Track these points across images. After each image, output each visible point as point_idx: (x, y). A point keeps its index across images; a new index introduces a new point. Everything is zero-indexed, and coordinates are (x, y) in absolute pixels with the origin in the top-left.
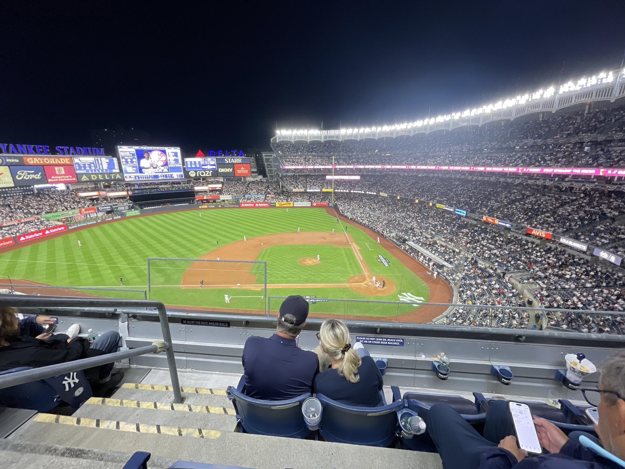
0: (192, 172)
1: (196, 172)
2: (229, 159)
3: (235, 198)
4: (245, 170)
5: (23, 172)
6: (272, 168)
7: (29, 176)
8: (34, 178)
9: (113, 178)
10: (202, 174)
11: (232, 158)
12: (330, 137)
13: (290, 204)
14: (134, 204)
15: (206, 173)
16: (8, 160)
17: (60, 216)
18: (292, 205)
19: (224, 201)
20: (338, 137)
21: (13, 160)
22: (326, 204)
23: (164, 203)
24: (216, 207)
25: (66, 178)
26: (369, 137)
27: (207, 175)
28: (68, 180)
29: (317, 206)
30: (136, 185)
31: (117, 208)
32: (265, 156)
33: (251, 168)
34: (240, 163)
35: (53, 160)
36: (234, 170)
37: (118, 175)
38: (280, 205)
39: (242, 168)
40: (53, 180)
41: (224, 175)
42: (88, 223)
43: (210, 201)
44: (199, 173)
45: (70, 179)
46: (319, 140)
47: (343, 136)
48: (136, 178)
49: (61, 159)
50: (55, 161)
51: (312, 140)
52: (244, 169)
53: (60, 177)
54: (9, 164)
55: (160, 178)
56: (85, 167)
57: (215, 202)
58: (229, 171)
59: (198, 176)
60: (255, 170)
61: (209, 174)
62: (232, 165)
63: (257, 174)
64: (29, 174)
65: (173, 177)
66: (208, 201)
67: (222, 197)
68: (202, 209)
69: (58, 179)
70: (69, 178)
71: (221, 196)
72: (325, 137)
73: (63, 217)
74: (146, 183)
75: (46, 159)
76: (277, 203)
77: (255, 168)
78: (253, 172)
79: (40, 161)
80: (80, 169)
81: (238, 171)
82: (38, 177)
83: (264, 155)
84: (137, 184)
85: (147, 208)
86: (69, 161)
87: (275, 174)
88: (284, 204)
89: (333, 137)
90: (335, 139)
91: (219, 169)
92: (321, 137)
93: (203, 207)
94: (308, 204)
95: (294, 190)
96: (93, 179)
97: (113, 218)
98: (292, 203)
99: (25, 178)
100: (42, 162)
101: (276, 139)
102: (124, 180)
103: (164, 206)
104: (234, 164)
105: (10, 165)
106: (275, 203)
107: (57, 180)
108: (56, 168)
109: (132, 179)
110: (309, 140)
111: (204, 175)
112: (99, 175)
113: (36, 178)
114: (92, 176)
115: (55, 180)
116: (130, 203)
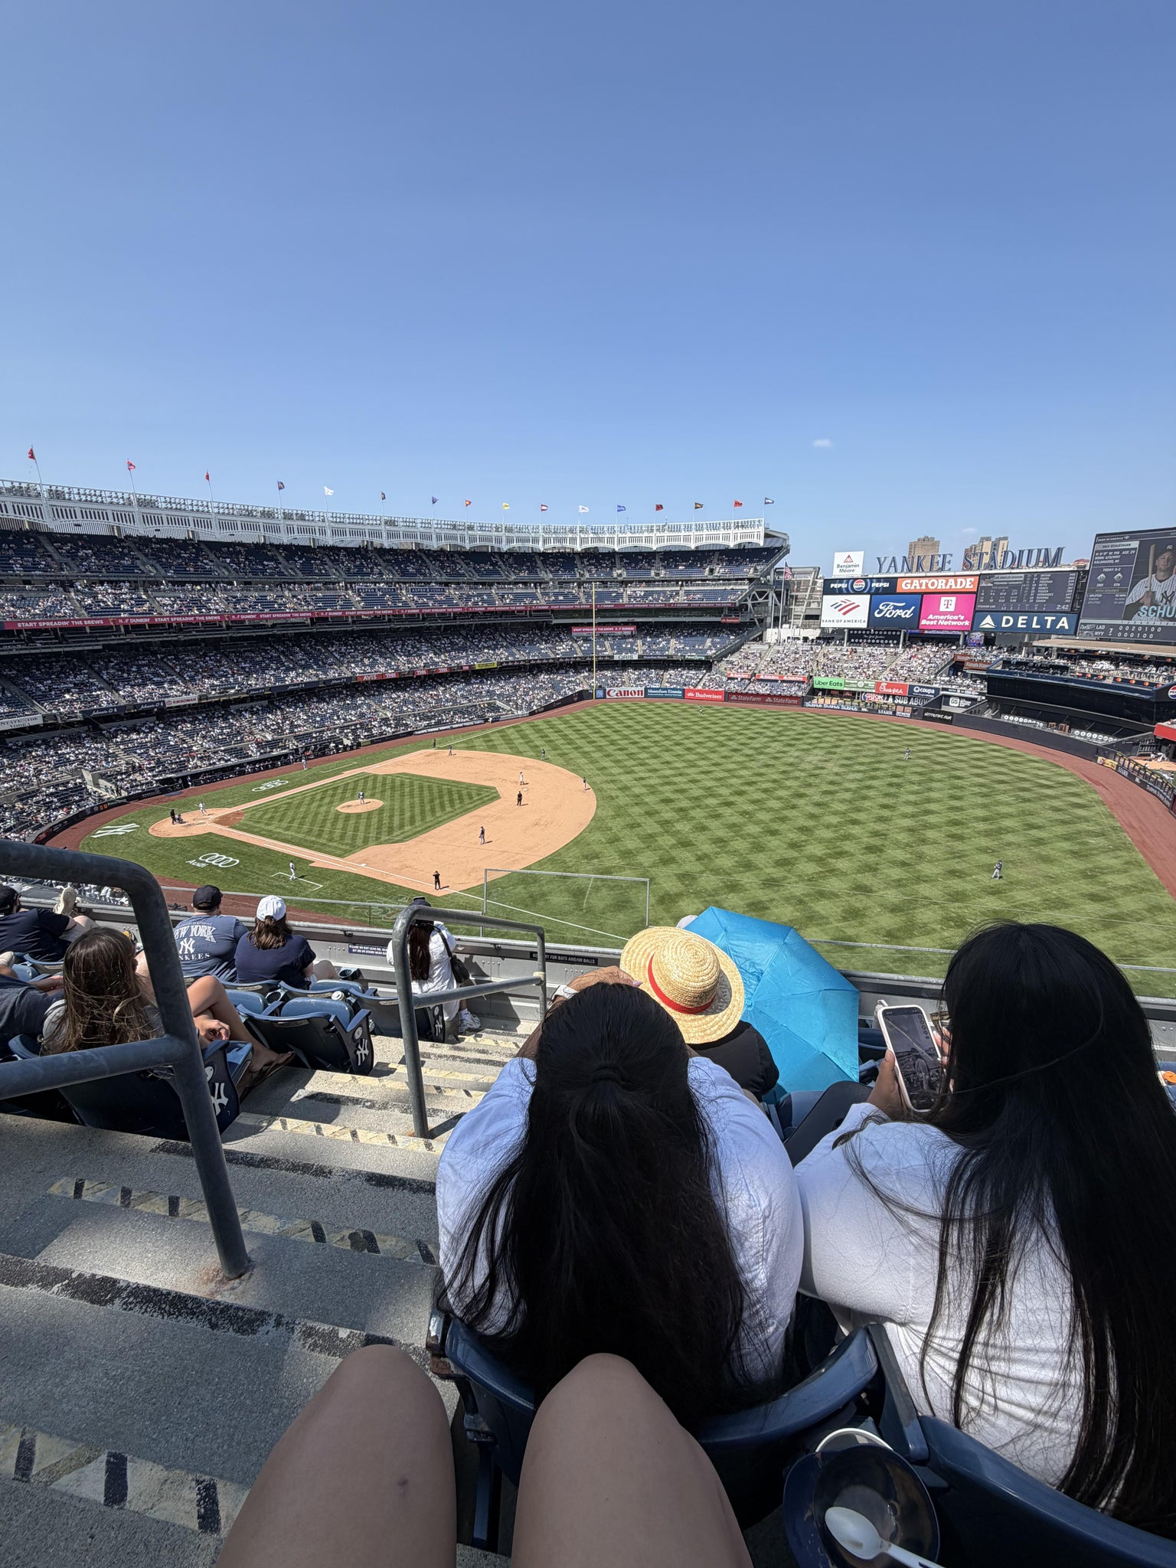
5: (888, 605)
7: (894, 612)
8: (899, 617)
9: (1048, 626)
14: (987, 698)
16: (873, 585)
17: (841, 685)
21: (881, 584)
25: (953, 620)
28: (955, 623)
31: (948, 697)
35: (944, 581)
37: (1064, 619)
40: (928, 623)
42: (843, 708)
45: (961, 623)
49: (959, 580)
50: (946, 584)
53: (942, 617)
54: (873, 591)
56: (996, 598)
64: (896, 608)
69: (938, 620)
70: (959, 620)
73: (845, 689)
75: (934, 580)
79: (921, 585)
80: (986, 602)
82: (907, 614)
86: (972, 583)
96: (1003, 625)
99: (887, 615)
100: (924, 587)
105: (874, 593)
107: (935, 622)
108: (944, 599)
112: (1021, 618)
113: (903, 616)
114: (1005, 618)
115: (932, 623)
116: (981, 694)
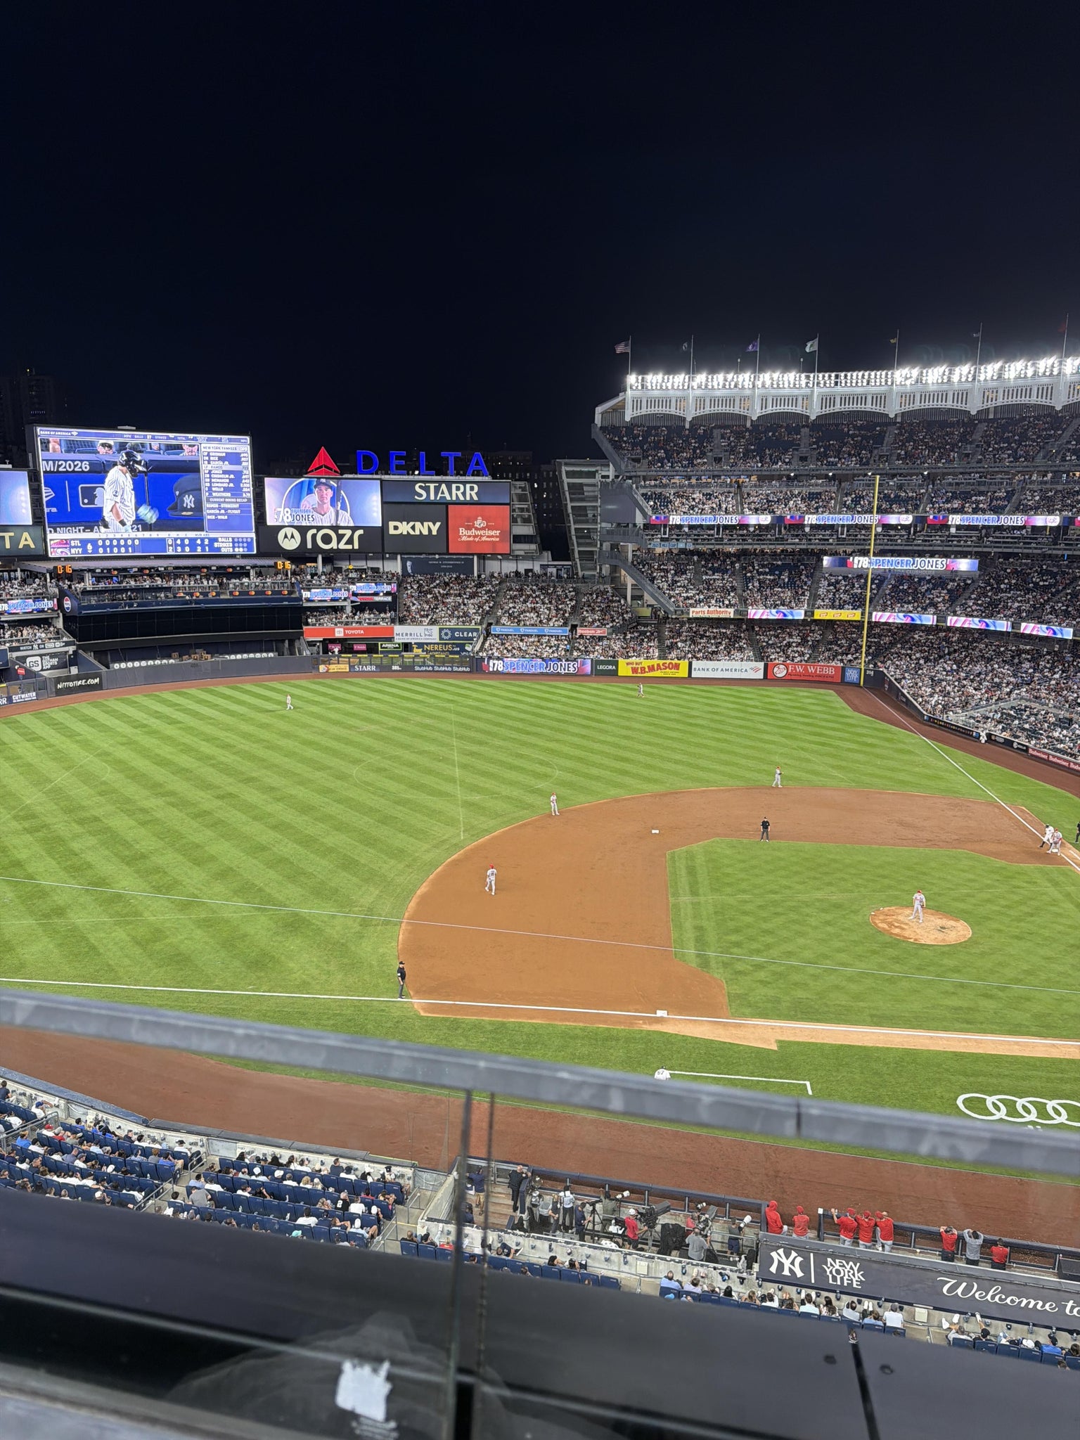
0: (289, 531)
1: (303, 530)
2: (432, 486)
3: (453, 638)
4: (489, 528)
6: (595, 522)
9: (8, 546)
10: (327, 539)
11: (440, 482)
12: (845, 399)
13: (677, 667)
14: (79, 647)
15: (340, 537)
18: (683, 672)
19: (407, 647)
20: (880, 398)
22: (831, 672)
23: (183, 649)
24: (384, 669)
26: (1024, 400)
27: (342, 546)
29: (790, 681)
30: (88, 576)
31: (23, 659)
32: (569, 474)
33: (514, 520)
34: (472, 503)
36: (445, 529)
37: (26, 535)
38: (634, 670)
39: (479, 522)
41: (406, 546)
43: (356, 647)
44: (314, 536)
46: (799, 410)
47: (908, 396)
48: (85, 551)
51: (770, 410)
52: (484, 524)
55: (170, 552)
57: (372, 649)
58: (425, 532)
59: (309, 546)
60: (527, 530)
61: (350, 541)
62: (440, 510)
63: (533, 547)
65: (219, 549)
66: (347, 646)
67: (403, 633)
68: (328, 674)
71: (398, 629)
72: (827, 400)
74: (125, 570)
76: (622, 662)
77: (526, 521)
78: (518, 539)
81: (462, 531)
83: (564, 469)
84: (92, 571)
85: (123, 665)
87: (606, 546)
88: (651, 669)
89: (862, 398)
90: (869, 407)
91: (392, 524)
92: (808, 397)
93: (334, 668)
94: (753, 670)
95: (696, 612)
97: (10, 699)
98: (684, 664)
101: (620, 409)
102: (45, 557)
103: (187, 661)
104: (448, 504)
106: (616, 664)
109: (73, 551)
110: (756, 412)
111: (334, 545)
116: (67, 644)
